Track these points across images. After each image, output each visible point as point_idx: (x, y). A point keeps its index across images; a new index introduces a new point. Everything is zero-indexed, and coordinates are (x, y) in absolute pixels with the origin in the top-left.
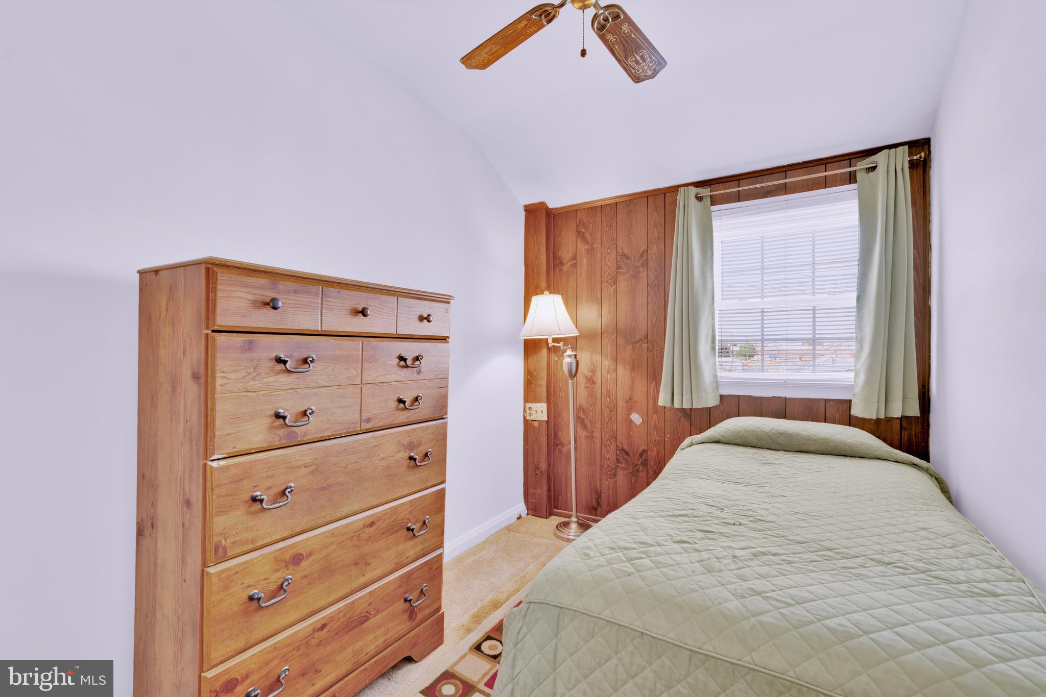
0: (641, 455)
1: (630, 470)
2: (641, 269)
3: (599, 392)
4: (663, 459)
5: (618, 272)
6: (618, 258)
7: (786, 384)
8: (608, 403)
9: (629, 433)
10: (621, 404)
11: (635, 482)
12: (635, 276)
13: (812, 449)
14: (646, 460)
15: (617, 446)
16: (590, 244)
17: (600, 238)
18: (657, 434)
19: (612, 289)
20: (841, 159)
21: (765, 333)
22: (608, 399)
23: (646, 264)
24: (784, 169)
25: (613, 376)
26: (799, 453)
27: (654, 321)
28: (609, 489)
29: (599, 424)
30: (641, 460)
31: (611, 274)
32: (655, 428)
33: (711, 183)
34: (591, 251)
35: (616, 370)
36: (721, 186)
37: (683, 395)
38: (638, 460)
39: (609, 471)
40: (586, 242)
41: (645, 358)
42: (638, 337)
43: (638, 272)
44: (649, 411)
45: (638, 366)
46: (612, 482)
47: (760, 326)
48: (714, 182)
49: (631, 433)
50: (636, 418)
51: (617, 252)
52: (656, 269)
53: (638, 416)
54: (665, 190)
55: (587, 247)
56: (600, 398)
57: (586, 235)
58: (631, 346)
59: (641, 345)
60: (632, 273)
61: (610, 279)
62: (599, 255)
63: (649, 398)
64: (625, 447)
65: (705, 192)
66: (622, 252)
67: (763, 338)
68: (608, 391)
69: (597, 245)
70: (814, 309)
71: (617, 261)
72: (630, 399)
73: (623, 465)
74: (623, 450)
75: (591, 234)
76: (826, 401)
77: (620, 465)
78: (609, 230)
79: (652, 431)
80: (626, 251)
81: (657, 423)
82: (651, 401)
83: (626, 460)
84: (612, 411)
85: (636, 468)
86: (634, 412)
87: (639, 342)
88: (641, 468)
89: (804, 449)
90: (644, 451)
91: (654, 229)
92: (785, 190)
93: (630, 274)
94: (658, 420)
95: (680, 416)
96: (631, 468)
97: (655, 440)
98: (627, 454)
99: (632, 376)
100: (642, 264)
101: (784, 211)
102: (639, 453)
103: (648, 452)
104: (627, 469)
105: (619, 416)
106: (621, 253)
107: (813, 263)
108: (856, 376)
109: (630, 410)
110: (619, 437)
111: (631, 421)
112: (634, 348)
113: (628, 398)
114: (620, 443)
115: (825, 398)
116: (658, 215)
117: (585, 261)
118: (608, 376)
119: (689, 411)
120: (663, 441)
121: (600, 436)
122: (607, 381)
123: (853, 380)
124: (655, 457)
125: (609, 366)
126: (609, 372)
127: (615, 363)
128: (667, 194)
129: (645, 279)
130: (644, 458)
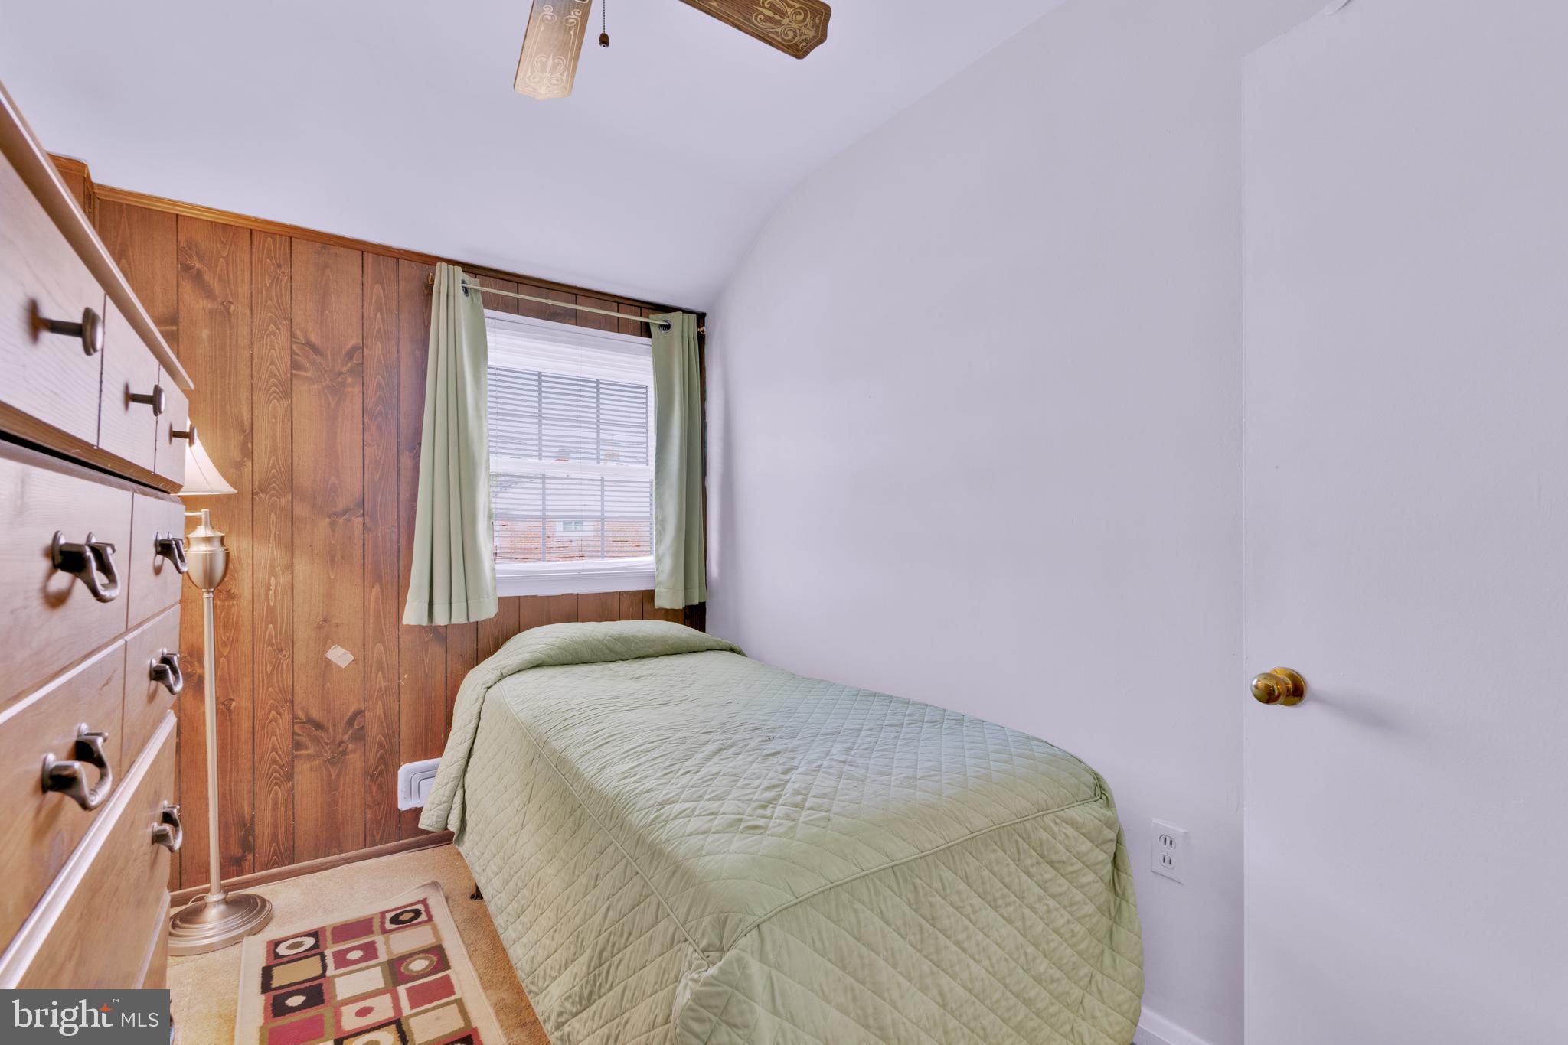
0: (351, 722)
1: (328, 755)
2: (350, 380)
3: (246, 615)
4: (397, 718)
5: (296, 375)
6: (294, 347)
7: (580, 576)
8: (271, 636)
9: (324, 686)
10: (303, 633)
11: (339, 775)
12: (337, 390)
13: (651, 651)
14: (363, 728)
15: (295, 717)
16: (219, 300)
17: (247, 294)
18: (384, 677)
19: (281, 407)
20: (631, 303)
21: (547, 508)
22: (271, 626)
23: (359, 371)
24: (575, 291)
25: (283, 579)
26: (638, 660)
27: (377, 477)
28: (275, 809)
29: (247, 681)
30: (351, 731)
31: (275, 376)
32: (380, 667)
33: (477, 272)
34: (223, 315)
35: (290, 568)
36: (492, 282)
37: (451, 603)
38: (345, 733)
39: (275, 771)
40: (210, 295)
41: (358, 543)
42: (342, 504)
43: (343, 384)
44: (367, 640)
45: (343, 558)
46: (281, 793)
47: (540, 497)
48: (483, 273)
49: (328, 684)
50: (340, 656)
51: (293, 335)
52: (379, 385)
53: (343, 651)
54: (400, 253)
55: (209, 306)
56: (249, 628)
57: (206, 277)
58: (327, 520)
59: (348, 520)
60: (328, 382)
61: (275, 385)
62: (244, 330)
63: (367, 617)
64: (315, 714)
65: (473, 283)
66: (306, 337)
67: (544, 514)
68: (271, 611)
69: (240, 308)
70: (602, 480)
71: (292, 352)
72: (325, 621)
73: (311, 751)
74: (310, 721)
75: (221, 280)
76: (620, 594)
77: (303, 752)
78: (271, 284)
79: (373, 676)
80: (314, 338)
81: (384, 659)
82: (371, 621)
83: (316, 740)
84: (281, 651)
85: (341, 749)
86: (334, 644)
87: (344, 512)
88: (351, 747)
89: (642, 653)
90: (358, 713)
91: (376, 315)
92: (576, 318)
93: (324, 384)
94: (386, 653)
95: (426, 640)
96: (329, 752)
97: (380, 689)
98: (318, 726)
99: (329, 577)
100: (352, 371)
101: (577, 347)
102: (345, 720)
103: (366, 713)
104: (319, 755)
105: (300, 658)
106: (302, 338)
107: (598, 421)
108: (659, 560)
109: (325, 642)
110: (300, 697)
111: (328, 663)
112: (333, 524)
113: (320, 619)
114: (302, 709)
115: (619, 590)
116: (384, 291)
117: (205, 333)
118: (269, 579)
119: (444, 630)
120: (396, 687)
121: (250, 705)
122: (269, 590)
123: (655, 566)
124: (380, 718)
125: (273, 560)
126: (272, 572)
127: (289, 554)
128: (401, 261)
129: (358, 400)
130: (356, 727)
